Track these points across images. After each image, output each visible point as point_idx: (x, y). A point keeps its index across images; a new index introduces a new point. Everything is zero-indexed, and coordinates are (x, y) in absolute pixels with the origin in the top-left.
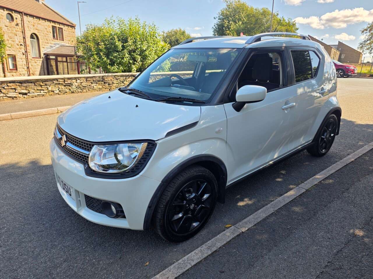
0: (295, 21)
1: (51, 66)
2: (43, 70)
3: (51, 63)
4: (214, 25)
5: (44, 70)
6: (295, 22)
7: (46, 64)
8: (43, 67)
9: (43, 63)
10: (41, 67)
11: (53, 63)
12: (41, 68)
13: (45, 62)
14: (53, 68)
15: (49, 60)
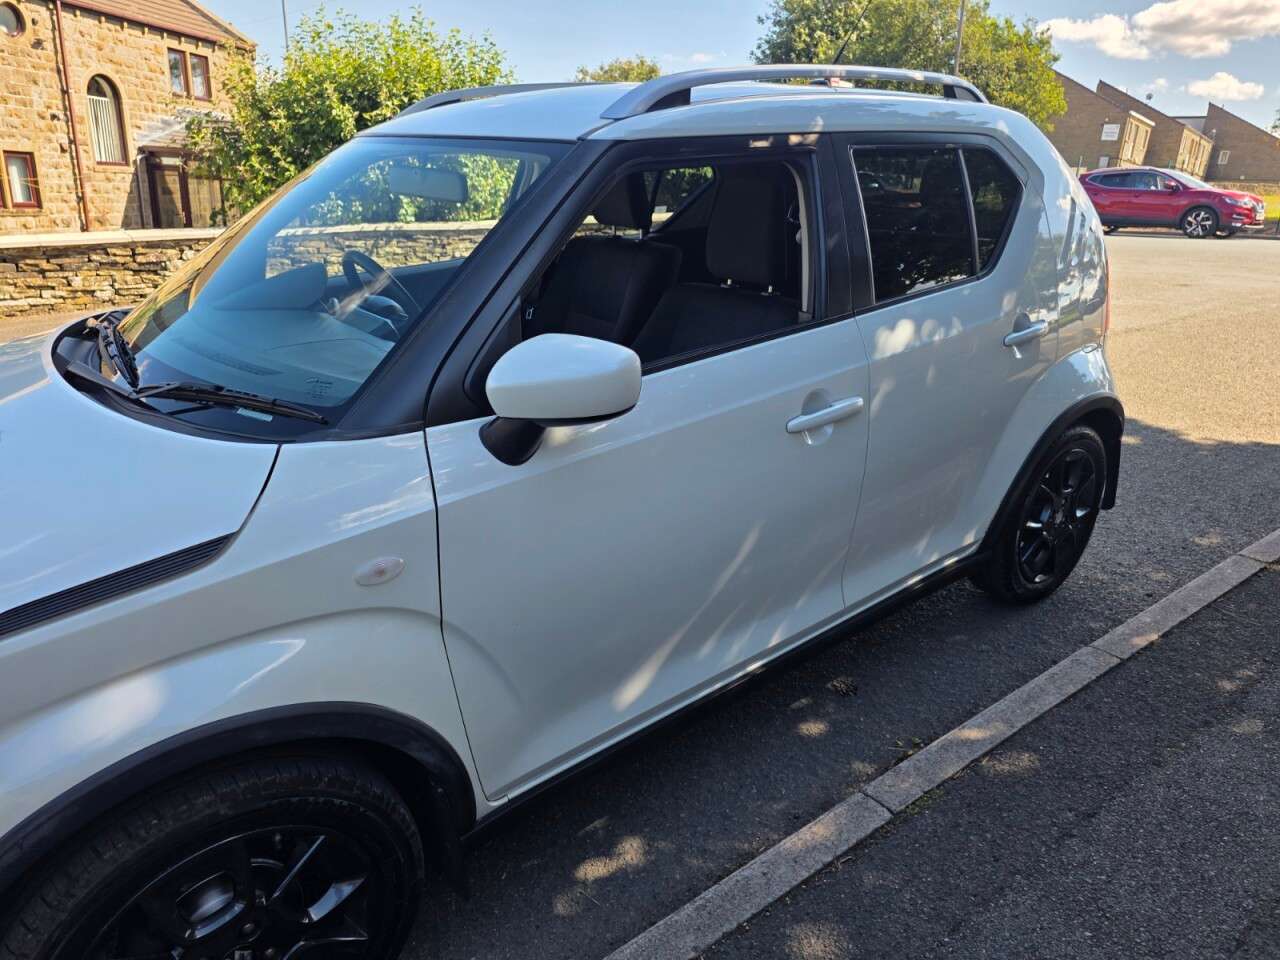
0: (1048, 29)
1: (168, 192)
2: (135, 205)
3: (164, 182)
4: (755, 46)
5: (140, 207)
6: (1049, 33)
7: (146, 184)
8: (136, 194)
9: (138, 182)
10: (129, 197)
11: (173, 182)
12: (130, 201)
13: (144, 177)
14: (172, 201)
15: (158, 174)
